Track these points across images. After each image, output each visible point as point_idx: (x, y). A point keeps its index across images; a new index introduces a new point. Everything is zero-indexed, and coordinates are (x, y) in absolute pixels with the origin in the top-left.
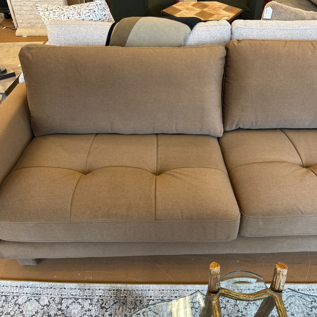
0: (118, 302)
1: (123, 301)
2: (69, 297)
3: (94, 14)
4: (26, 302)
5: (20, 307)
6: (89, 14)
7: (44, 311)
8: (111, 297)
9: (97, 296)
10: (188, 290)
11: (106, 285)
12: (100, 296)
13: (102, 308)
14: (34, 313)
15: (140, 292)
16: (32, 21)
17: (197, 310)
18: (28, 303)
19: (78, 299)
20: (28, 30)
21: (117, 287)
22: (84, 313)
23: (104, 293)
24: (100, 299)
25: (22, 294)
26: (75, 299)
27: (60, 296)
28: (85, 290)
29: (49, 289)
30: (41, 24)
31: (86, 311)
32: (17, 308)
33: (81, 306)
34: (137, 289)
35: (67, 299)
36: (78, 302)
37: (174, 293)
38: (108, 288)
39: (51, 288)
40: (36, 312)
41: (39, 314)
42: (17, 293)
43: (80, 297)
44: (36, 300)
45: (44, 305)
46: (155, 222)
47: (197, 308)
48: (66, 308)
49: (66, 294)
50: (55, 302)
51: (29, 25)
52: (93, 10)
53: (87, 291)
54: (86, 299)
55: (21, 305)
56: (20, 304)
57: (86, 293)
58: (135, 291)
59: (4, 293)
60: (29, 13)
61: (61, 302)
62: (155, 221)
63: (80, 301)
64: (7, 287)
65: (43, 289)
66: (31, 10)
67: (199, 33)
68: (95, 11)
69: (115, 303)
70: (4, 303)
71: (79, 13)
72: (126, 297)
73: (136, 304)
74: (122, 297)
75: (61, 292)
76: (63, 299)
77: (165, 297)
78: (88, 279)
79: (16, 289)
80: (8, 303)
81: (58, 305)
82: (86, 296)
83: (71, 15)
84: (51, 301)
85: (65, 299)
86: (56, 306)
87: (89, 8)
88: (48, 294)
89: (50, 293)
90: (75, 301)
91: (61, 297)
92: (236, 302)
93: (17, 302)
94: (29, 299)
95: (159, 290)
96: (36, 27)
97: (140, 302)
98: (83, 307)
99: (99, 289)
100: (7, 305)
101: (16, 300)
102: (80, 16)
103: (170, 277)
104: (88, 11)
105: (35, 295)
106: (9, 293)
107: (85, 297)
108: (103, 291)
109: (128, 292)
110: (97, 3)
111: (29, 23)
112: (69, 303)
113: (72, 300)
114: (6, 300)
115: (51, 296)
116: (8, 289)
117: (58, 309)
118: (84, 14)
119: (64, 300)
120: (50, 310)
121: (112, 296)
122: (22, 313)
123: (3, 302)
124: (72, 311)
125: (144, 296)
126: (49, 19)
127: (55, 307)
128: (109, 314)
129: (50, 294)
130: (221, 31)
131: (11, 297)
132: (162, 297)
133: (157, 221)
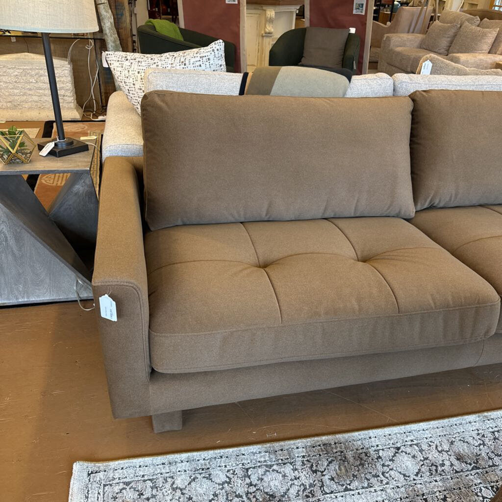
0: (334, 461)
1: (340, 458)
2: (256, 465)
3: (207, 63)
4: (190, 483)
5: (184, 491)
6: (201, 63)
7: (226, 492)
8: (320, 455)
9: (298, 457)
10: (423, 430)
11: (304, 440)
12: (303, 457)
13: (315, 472)
14: (212, 497)
15: (359, 443)
16: (17, 98)
17: (449, 453)
18: (193, 484)
19: (271, 466)
20: (8, 112)
21: (321, 441)
22: (290, 483)
23: (307, 452)
24: (306, 461)
25: (179, 473)
26: (267, 466)
27: (240, 466)
28: (276, 451)
29: (219, 460)
30: (29, 103)
31: (291, 480)
32: (178, 493)
33: (281, 475)
34: (353, 438)
35: (254, 468)
36: (273, 470)
37: (407, 436)
38: (309, 444)
39: (221, 457)
40: (213, 495)
41: (220, 497)
42: (168, 473)
43: (273, 463)
44: (204, 477)
45: (221, 483)
46: (398, 316)
47: (448, 451)
48: (258, 480)
49: (249, 461)
50: (237, 476)
51: (9, 105)
52: (207, 58)
53: (280, 452)
54: (284, 464)
55: (185, 489)
56: (181, 487)
57: (279, 456)
58: (350, 442)
59: (146, 477)
60: (11, 86)
61: (246, 474)
62: (399, 314)
63: (275, 467)
64: (147, 466)
65: (208, 461)
66: (16, 82)
67: (359, 88)
68: (209, 59)
69: (330, 462)
70: (154, 490)
71: (182, 62)
72: (342, 452)
73: (361, 459)
74: (336, 452)
75: (240, 460)
76: (247, 470)
77: (397, 442)
78: (271, 437)
79: (164, 467)
80: (161, 490)
81: (245, 479)
82: (282, 460)
83: (170, 66)
84: (231, 476)
85: (251, 469)
86: (242, 480)
87: (201, 55)
88: (220, 466)
89: (223, 465)
90: (267, 469)
91: (244, 467)
92: (494, 435)
93: (175, 486)
94: (192, 478)
95: (385, 436)
96: (21, 108)
97: (366, 455)
98: (284, 476)
99: (297, 448)
100: (160, 493)
101: (171, 483)
102: (186, 66)
103: (389, 418)
104: (198, 59)
105: (201, 471)
106: (154, 475)
107: (280, 461)
108: (304, 449)
109: (342, 444)
110: (214, 48)
111: (10, 102)
112: (260, 473)
113: (263, 469)
114: (155, 485)
115: (227, 469)
116: (151, 470)
117: (247, 484)
118: (191, 63)
119: (250, 471)
120: (234, 488)
121: (321, 453)
122: (191, 499)
123: (150, 489)
124: (272, 484)
125: (367, 446)
126: (130, 71)
127: (242, 482)
128: (329, 479)
129: (224, 467)
130: (383, 86)
131: (161, 480)
132: (393, 444)
133: (401, 314)
